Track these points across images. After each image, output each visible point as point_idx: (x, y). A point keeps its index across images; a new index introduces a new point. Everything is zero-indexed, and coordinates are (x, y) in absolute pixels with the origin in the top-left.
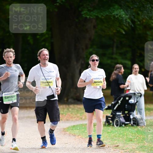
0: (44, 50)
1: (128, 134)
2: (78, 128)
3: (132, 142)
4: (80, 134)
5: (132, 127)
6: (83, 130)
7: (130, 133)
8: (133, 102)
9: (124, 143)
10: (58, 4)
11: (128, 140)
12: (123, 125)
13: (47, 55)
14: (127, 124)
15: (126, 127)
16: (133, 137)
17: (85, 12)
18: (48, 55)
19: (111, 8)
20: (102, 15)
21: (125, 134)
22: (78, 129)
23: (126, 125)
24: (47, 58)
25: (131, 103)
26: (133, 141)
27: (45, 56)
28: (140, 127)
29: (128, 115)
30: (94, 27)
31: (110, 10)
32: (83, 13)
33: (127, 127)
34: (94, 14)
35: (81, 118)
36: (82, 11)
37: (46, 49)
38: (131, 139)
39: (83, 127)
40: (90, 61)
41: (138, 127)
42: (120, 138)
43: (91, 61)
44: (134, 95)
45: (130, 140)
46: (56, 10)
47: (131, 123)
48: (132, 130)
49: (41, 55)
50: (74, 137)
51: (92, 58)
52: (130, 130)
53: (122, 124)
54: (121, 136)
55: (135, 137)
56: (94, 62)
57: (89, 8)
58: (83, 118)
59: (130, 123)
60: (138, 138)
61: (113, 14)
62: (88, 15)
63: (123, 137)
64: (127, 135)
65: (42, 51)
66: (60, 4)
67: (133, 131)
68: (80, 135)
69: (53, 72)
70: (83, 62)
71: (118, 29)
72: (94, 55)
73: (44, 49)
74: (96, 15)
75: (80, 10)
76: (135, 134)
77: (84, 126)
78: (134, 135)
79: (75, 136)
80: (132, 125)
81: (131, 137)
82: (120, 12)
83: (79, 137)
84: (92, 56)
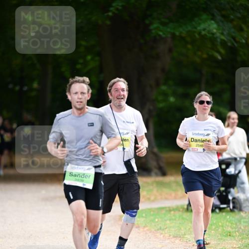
0: (119, 81)
1: (225, 225)
2: (144, 215)
3: (232, 238)
4: (147, 225)
5: (231, 213)
6: (152, 218)
7: (227, 224)
8: (233, 172)
9: (219, 239)
10: (110, 14)
11: (224, 234)
12: (217, 210)
13: (123, 90)
14: (224, 208)
15: (221, 214)
16: (233, 230)
17: (155, 26)
18: (125, 90)
19: (196, 19)
20: (182, 30)
21: (220, 224)
22: (143, 217)
23: (221, 209)
24: (124, 95)
25: (229, 174)
26: (233, 236)
27: (120, 92)
28: (244, 212)
29: (224, 194)
30: (170, 50)
31: (194, 23)
32: (152, 27)
33: (224, 214)
34: (169, 30)
35: (149, 199)
36: (151, 24)
37: (122, 79)
38: (230, 232)
39: (152, 213)
40: (196, 102)
41: (242, 214)
42: (212, 232)
43: (198, 104)
44: (234, 160)
45: (229, 234)
46: (108, 22)
47: (229, 207)
48: (231, 218)
49: (112, 90)
50: (137, 229)
51: (199, 97)
52: (228, 217)
53: (216, 208)
54: (213, 227)
55: (237, 230)
56: (203, 105)
57: (163, 20)
58: (152, 198)
59: (227, 207)
60: (241, 231)
61: (199, 28)
62: (161, 31)
63: (217, 229)
64: (222, 226)
65: (114, 83)
66: (113, 13)
67: (233, 219)
68: (147, 227)
69: (133, 123)
70: (151, 108)
71: (210, 53)
72: (203, 93)
73: (118, 79)
74: (172, 31)
75: (147, 22)
76: (236, 224)
77: (153, 211)
78: (234, 226)
79: (139, 227)
80: (232, 211)
81: (229, 229)
82: (209, 25)
83: (146, 229)
84: (200, 94)
